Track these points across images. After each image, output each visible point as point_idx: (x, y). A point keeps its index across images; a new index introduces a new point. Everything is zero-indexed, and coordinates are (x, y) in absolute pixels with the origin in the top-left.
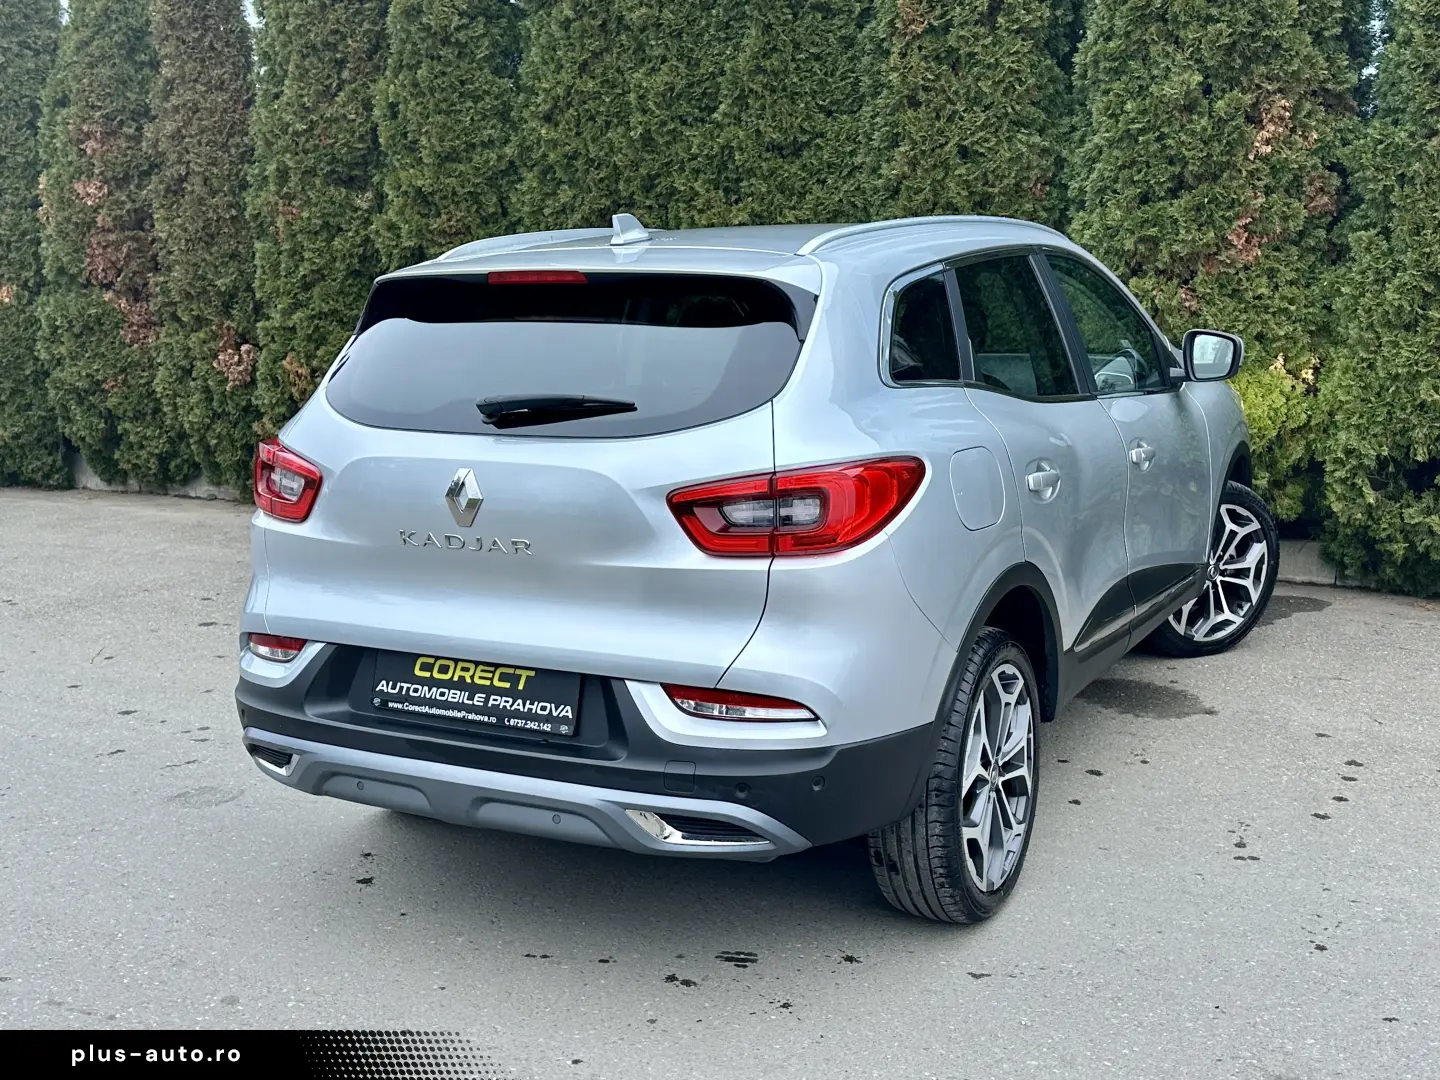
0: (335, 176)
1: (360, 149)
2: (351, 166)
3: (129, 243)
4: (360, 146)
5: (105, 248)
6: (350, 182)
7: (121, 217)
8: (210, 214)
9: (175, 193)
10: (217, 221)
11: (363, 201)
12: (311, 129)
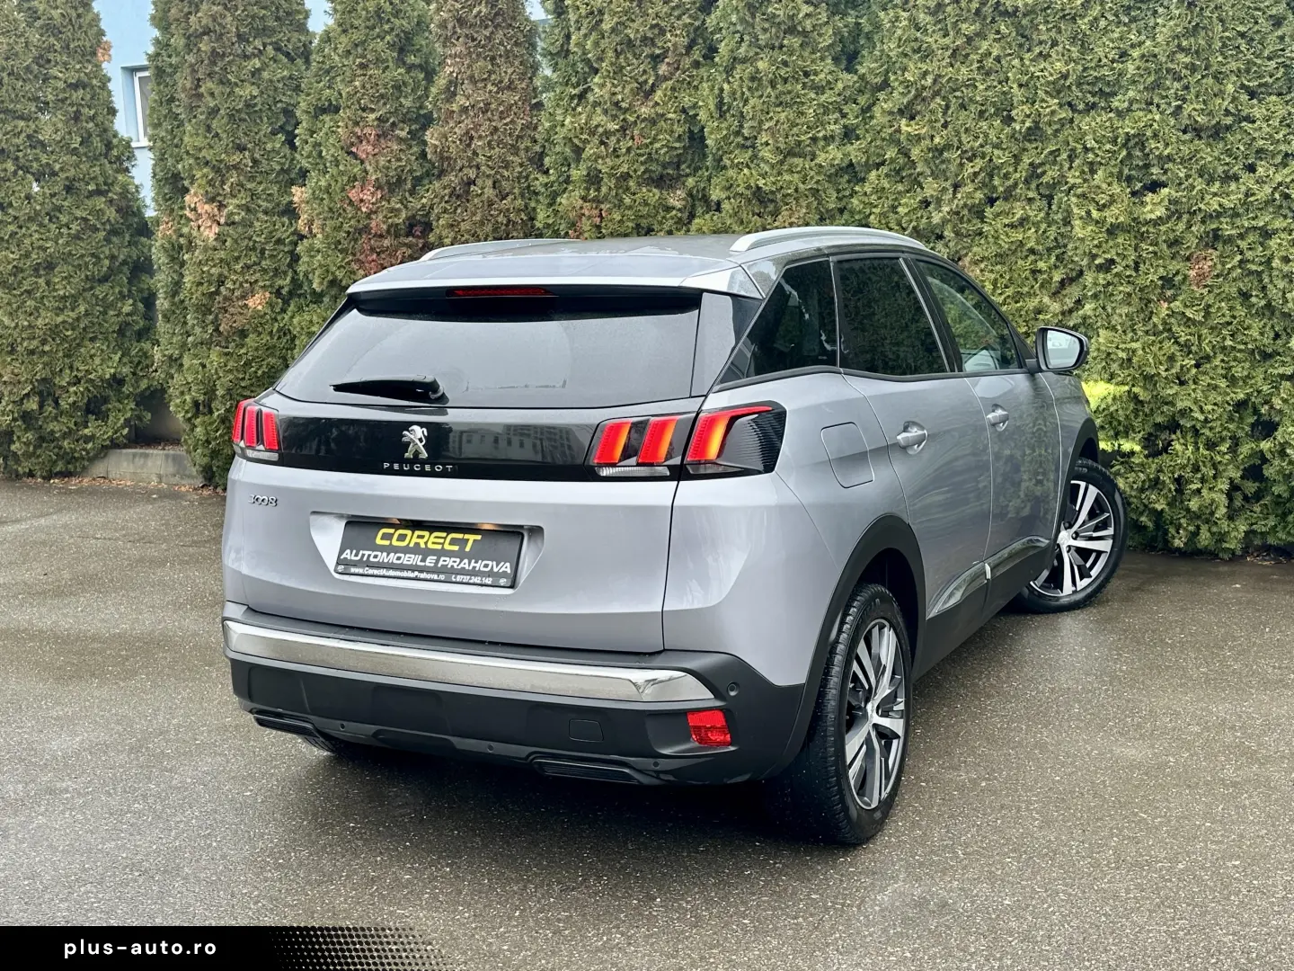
0: (646, 176)
1: (676, 148)
2: (664, 166)
3: (404, 249)
4: (677, 145)
5: (378, 254)
6: (660, 182)
7: (397, 224)
8: (500, 219)
9: (458, 197)
10: (507, 225)
11: (676, 199)
12: (623, 129)
